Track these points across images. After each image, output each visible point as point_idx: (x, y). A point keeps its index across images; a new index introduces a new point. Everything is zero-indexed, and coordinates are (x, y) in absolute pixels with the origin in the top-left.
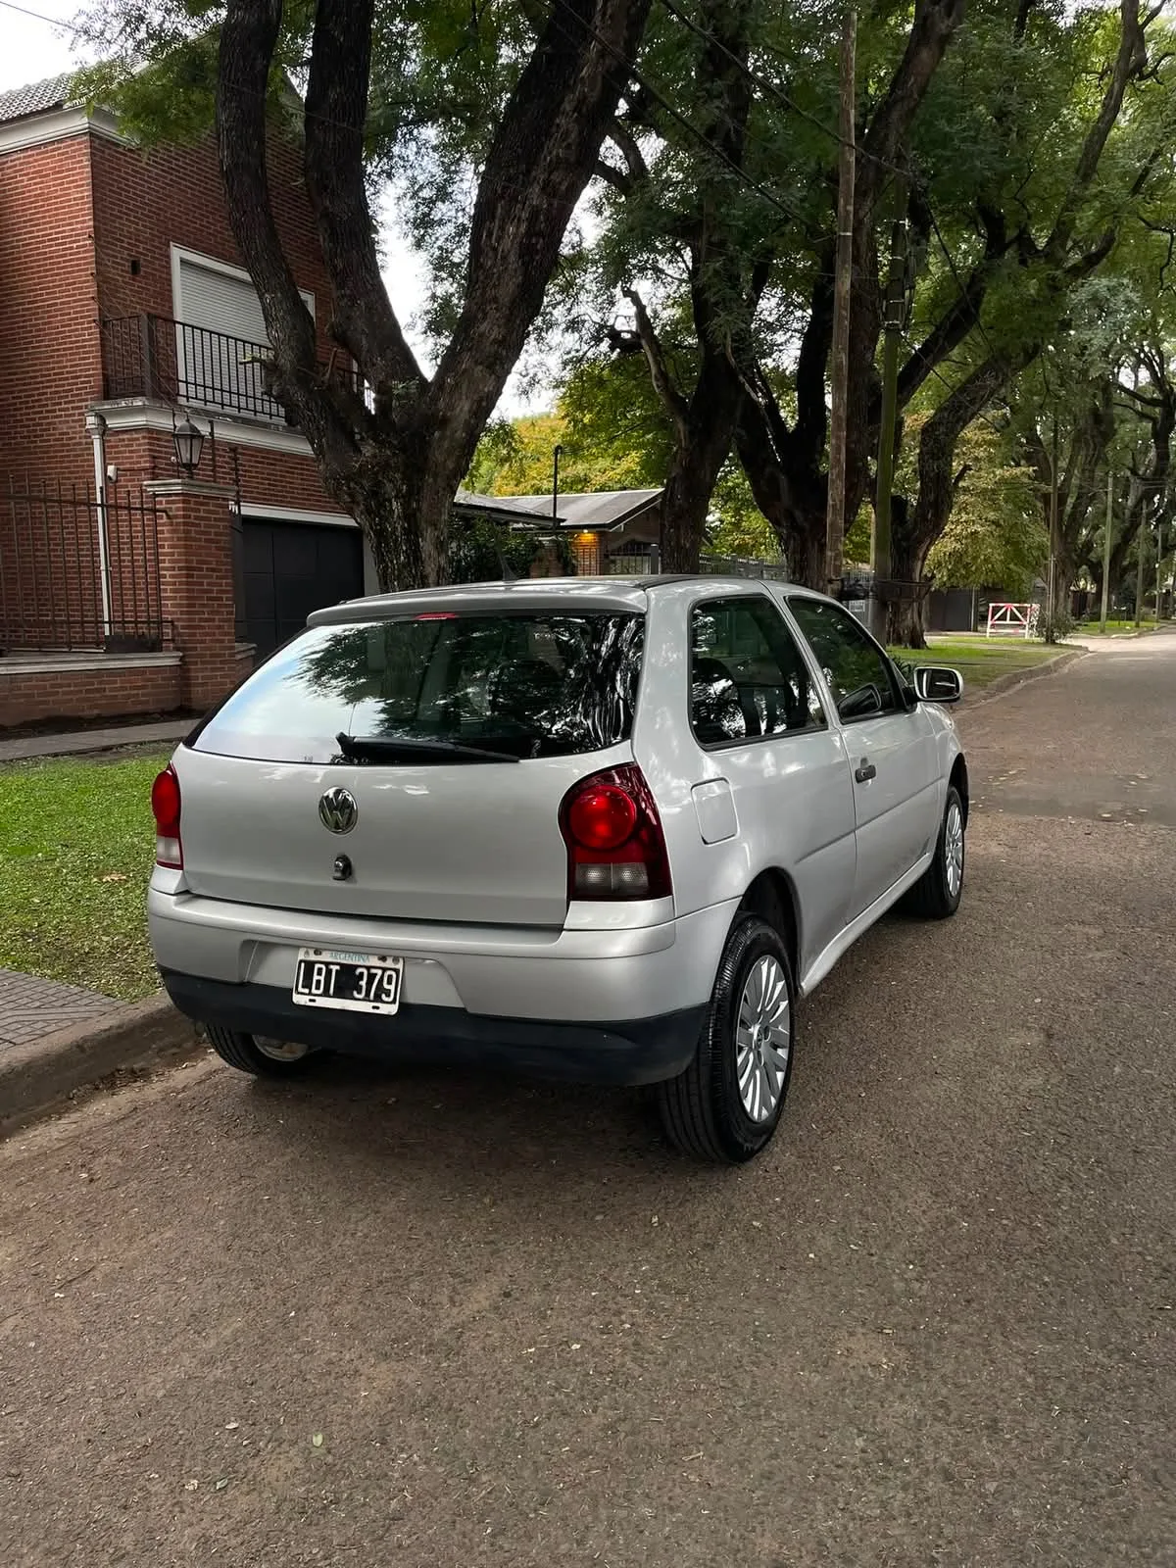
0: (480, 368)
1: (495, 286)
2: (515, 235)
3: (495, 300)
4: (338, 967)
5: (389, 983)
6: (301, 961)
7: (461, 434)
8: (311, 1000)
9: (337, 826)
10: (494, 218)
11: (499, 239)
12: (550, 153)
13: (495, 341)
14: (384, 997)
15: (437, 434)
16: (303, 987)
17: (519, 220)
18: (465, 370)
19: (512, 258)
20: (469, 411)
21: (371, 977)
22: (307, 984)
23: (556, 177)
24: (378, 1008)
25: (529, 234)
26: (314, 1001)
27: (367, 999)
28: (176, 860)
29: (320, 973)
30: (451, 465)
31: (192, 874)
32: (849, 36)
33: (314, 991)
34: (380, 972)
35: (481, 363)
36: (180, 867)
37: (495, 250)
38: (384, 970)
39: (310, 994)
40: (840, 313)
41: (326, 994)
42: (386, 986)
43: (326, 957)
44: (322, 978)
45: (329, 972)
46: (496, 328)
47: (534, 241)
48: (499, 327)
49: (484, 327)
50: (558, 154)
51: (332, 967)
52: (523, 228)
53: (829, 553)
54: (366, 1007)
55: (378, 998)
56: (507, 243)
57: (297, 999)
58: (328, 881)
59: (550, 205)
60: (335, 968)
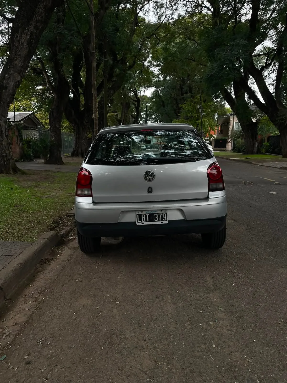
0: (16, 73)
1: (19, 51)
2: (26, 38)
3: (20, 55)
4: (149, 215)
5: (164, 216)
6: (137, 215)
7: (11, 91)
8: (142, 224)
9: (150, 180)
10: (18, 33)
11: (20, 39)
12: (36, 18)
13: (20, 66)
14: (163, 220)
15: (4, 91)
16: (139, 221)
17: (27, 34)
18: (12, 74)
19: (25, 44)
20: (14, 85)
21: (159, 216)
22: (140, 219)
23: (38, 24)
24: (162, 222)
25: (30, 38)
26: (143, 223)
27: (159, 221)
28: (90, 194)
29: (143, 216)
30: (8, 100)
31: (95, 197)
32: (92, 3)
33: (142, 221)
34: (161, 214)
35: (16, 72)
36: (91, 196)
37: (19, 41)
38: (162, 213)
39: (141, 222)
40: (94, 71)
41: (146, 221)
42: (163, 217)
43: (144, 213)
44: (144, 218)
45: (146, 216)
46: (20, 63)
47: (32, 40)
48: (21, 62)
49: (17, 62)
50: (39, 18)
51: (146, 215)
52: (29, 37)
53: (95, 130)
54: (159, 223)
55: (162, 220)
56: (22, 40)
57: (138, 224)
58: (146, 194)
59: (36, 32)
60: (148, 215)
